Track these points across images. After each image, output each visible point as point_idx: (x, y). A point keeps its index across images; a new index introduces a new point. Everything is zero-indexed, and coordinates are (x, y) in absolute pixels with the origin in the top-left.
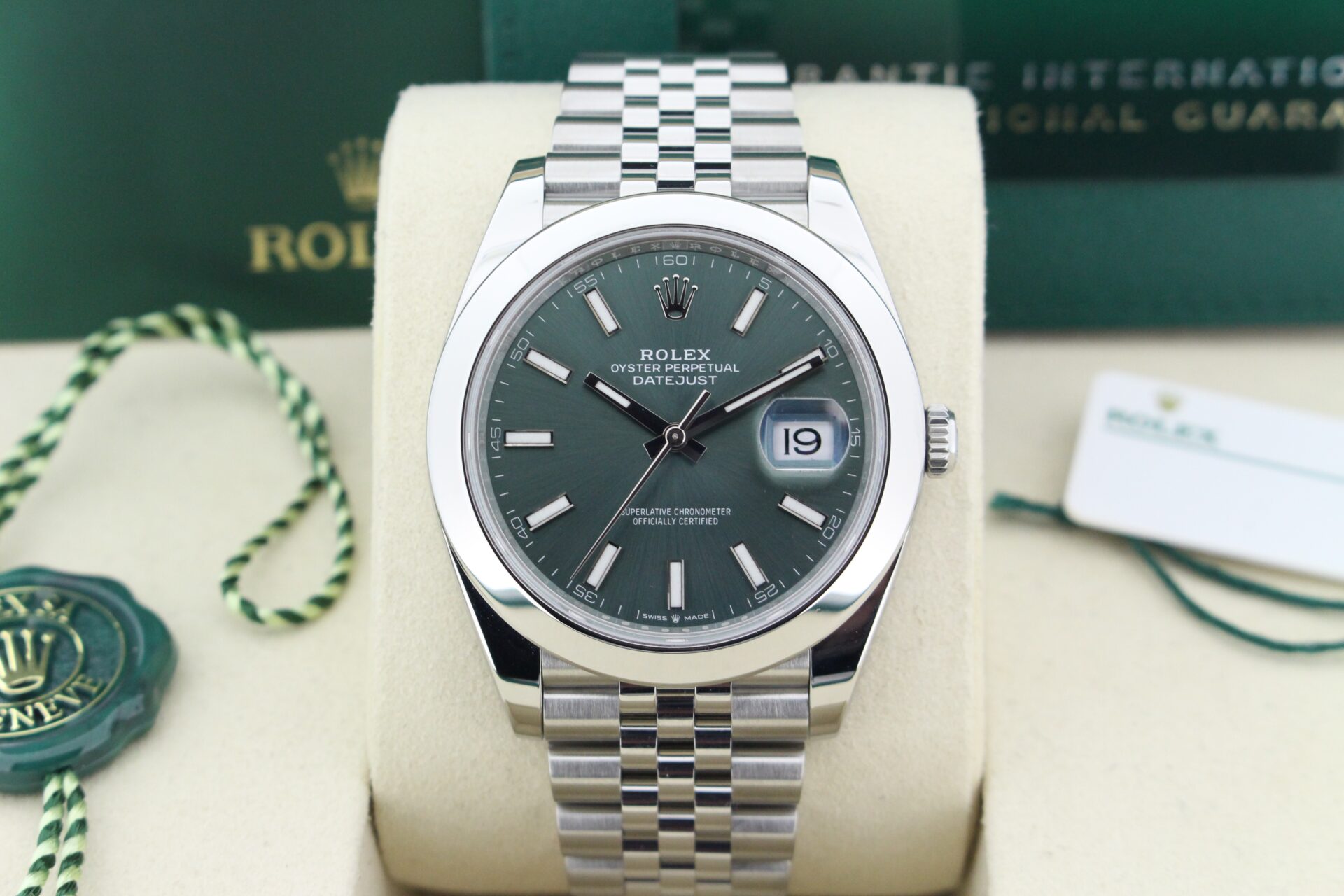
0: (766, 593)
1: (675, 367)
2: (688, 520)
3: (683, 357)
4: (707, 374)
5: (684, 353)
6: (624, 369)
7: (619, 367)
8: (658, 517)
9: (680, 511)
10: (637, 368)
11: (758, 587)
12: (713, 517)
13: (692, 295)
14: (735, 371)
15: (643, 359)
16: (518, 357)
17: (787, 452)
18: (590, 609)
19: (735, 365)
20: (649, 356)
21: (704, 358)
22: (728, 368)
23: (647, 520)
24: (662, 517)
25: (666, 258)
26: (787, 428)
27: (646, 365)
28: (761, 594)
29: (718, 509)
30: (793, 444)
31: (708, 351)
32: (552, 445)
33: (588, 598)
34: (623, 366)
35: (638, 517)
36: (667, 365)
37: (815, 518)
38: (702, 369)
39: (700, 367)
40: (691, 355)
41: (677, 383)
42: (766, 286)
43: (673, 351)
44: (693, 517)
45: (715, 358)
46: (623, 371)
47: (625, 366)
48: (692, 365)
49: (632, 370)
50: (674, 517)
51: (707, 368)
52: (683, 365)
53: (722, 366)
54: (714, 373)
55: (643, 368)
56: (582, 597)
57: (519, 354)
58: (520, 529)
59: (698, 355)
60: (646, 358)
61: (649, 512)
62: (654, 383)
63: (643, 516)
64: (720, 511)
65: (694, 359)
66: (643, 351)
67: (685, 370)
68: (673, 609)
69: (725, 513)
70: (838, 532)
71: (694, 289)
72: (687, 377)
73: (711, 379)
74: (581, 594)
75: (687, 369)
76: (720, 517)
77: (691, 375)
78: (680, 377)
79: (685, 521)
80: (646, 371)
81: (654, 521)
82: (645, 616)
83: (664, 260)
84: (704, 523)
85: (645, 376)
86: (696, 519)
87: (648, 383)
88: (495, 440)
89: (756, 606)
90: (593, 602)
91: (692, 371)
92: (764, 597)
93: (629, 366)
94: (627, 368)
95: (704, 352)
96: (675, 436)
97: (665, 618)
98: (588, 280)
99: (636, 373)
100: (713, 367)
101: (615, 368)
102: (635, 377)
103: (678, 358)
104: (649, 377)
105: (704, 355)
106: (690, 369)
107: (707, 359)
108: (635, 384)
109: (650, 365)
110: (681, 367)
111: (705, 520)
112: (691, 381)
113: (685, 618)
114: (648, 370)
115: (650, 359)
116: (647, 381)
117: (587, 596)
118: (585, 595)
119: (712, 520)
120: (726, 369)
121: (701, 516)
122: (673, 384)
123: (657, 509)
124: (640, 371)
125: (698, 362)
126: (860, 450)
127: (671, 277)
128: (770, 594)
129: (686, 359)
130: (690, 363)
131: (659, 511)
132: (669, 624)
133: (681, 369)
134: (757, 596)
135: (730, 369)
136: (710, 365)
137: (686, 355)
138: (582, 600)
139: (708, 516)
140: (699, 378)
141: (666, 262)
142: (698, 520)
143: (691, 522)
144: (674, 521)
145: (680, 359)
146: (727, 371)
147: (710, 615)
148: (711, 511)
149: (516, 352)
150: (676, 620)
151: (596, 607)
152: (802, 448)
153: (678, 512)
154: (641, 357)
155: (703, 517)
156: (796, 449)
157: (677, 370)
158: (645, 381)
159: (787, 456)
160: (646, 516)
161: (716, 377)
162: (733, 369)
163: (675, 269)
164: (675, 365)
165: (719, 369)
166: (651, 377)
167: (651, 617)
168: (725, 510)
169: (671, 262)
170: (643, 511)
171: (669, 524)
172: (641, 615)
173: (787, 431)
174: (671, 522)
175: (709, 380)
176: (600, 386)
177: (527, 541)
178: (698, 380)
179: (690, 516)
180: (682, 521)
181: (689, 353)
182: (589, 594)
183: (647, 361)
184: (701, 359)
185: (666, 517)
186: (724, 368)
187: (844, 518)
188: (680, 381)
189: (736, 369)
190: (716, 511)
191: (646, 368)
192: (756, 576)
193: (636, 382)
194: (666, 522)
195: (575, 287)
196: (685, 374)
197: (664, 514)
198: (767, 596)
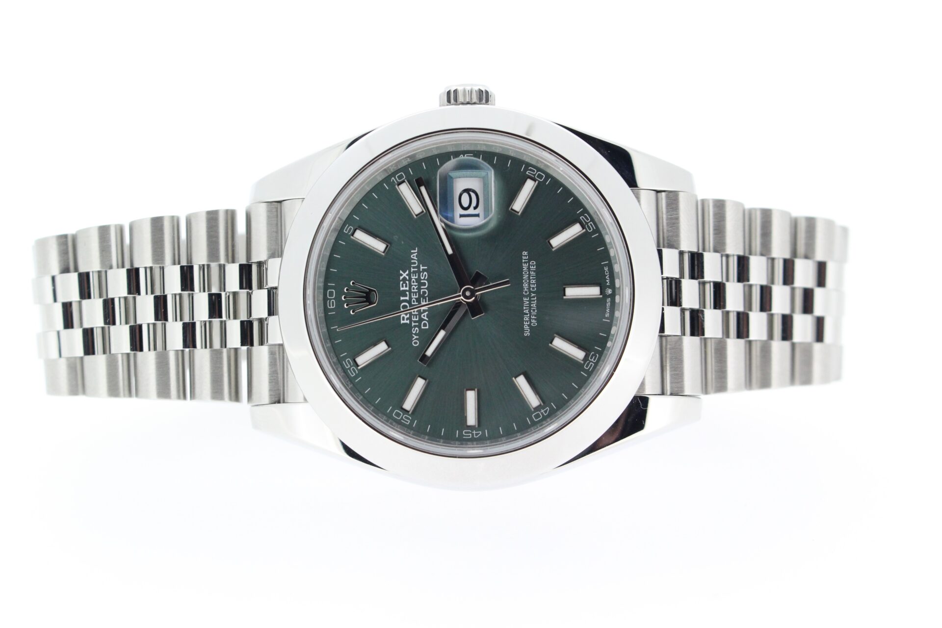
0: (587, 223)
1: (414, 297)
2: (532, 284)
3: (406, 291)
4: (419, 272)
5: (402, 290)
6: (416, 336)
7: (415, 340)
8: (530, 307)
9: (526, 290)
10: (415, 326)
11: (583, 229)
12: (529, 265)
13: (358, 286)
14: (416, 251)
15: (408, 322)
16: (408, 419)
17: (478, 215)
18: (602, 358)
19: (412, 251)
20: (406, 317)
21: (407, 275)
22: (414, 256)
23: (533, 315)
24: (530, 304)
25: (330, 306)
26: (458, 216)
27: (413, 319)
28: (588, 227)
29: (523, 261)
30: (471, 211)
31: (401, 272)
32: (476, 390)
33: (594, 360)
34: (414, 337)
35: (531, 323)
36: (413, 303)
37: (529, 187)
38: (416, 276)
39: (414, 278)
40: (404, 285)
41: (426, 295)
42: (351, 229)
43: (402, 298)
44: (530, 280)
45: (406, 266)
46: (418, 337)
47: (413, 335)
48: (412, 284)
49: (417, 330)
50: (530, 294)
51: (414, 272)
52: (412, 291)
53: (412, 261)
54: (418, 267)
55: (415, 322)
56: (593, 364)
57: (406, 417)
58: (542, 413)
59: (404, 279)
60: (407, 319)
61: (527, 314)
62: (427, 313)
63: (530, 318)
64: (525, 259)
65: (407, 282)
66: (402, 322)
67: (416, 289)
68: (601, 293)
69: (526, 256)
70: (539, 169)
71: (353, 283)
72: (422, 287)
73: (422, 269)
74: (592, 365)
75: (415, 288)
76: (530, 260)
77: (420, 284)
78: (422, 293)
79: (533, 286)
80: (417, 319)
81: (534, 310)
82: (607, 315)
83: (332, 307)
84: (534, 271)
85: (421, 320)
86: (531, 278)
87: (427, 317)
88: (473, 434)
89: (597, 230)
90: (597, 355)
91: (417, 284)
92: (591, 224)
93: (414, 332)
94: (416, 334)
95: (402, 275)
96: (468, 294)
97: (609, 300)
98: (347, 366)
99: (419, 327)
100: (414, 267)
101: (416, 343)
102: (423, 328)
103: (407, 294)
104: (422, 317)
105: (405, 275)
106: (415, 286)
107: (407, 272)
108: (427, 327)
109: (413, 316)
110: (414, 292)
111: (532, 271)
112: (424, 284)
113: (608, 284)
114: (416, 318)
115: (408, 316)
116: (425, 318)
117: (592, 360)
118: (592, 362)
119: (532, 265)
120: (415, 258)
121: (529, 274)
122: (427, 298)
123: (524, 308)
124: (417, 324)
125: (410, 279)
126: (476, 154)
127: (344, 302)
128: (588, 219)
129: (407, 289)
130: (410, 286)
131: (526, 307)
132: (613, 296)
133: (416, 292)
134: (590, 229)
135: (415, 255)
136: (412, 270)
137: (404, 288)
138: (596, 364)
139: (529, 269)
140: (422, 278)
141: (333, 306)
142: (532, 276)
143: (534, 282)
144: (533, 295)
145: (408, 293)
146: (416, 257)
147: (605, 265)
148: (525, 267)
149: (404, 420)
150: (609, 291)
151: (601, 353)
152: (474, 203)
153: (526, 292)
154: (407, 323)
155: (529, 273)
156: (475, 208)
157: (416, 295)
158: (425, 320)
159: (480, 215)
160: (530, 316)
161: (421, 265)
162: (415, 253)
163: (338, 299)
164: (413, 297)
165: (415, 263)
166: (422, 315)
167: (608, 310)
168: (524, 256)
169: (333, 302)
170: (526, 318)
171: (535, 299)
172: (607, 318)
173: (461, 216)
174: (534, 297)
175: (424, 270)
176: (429, 352)
177: (551, 407)
178: (424, 279)
179: (529, 282)
180: (533, 288)
181: (403, 287)
182: (591, 358)
183: (410, 319)
184: (407, 277)
185: (530, 301)
186: (414, 260)
187: (528, 165)
188: (424, 293)
189: (415, 250)
190: (525, 262)
191: (415, 319)
192: (575, 230)
193: (426, 326)
194: (534, 301)
195: (352, 376)
196: (419, 289)
197: (528, 302)
198: (589, 222)
